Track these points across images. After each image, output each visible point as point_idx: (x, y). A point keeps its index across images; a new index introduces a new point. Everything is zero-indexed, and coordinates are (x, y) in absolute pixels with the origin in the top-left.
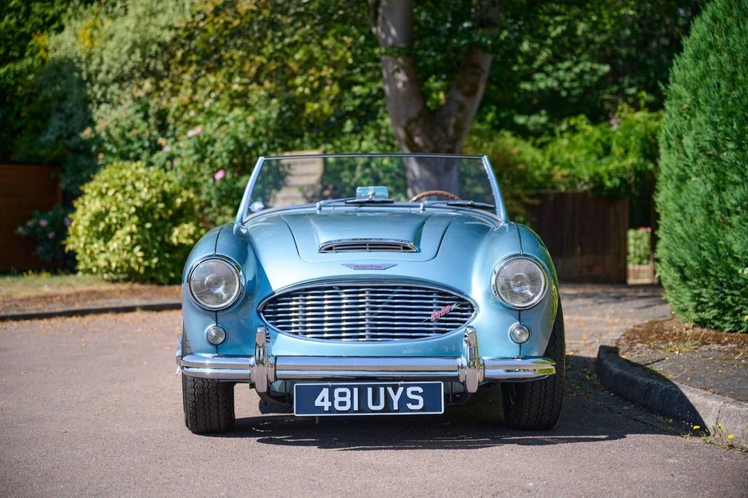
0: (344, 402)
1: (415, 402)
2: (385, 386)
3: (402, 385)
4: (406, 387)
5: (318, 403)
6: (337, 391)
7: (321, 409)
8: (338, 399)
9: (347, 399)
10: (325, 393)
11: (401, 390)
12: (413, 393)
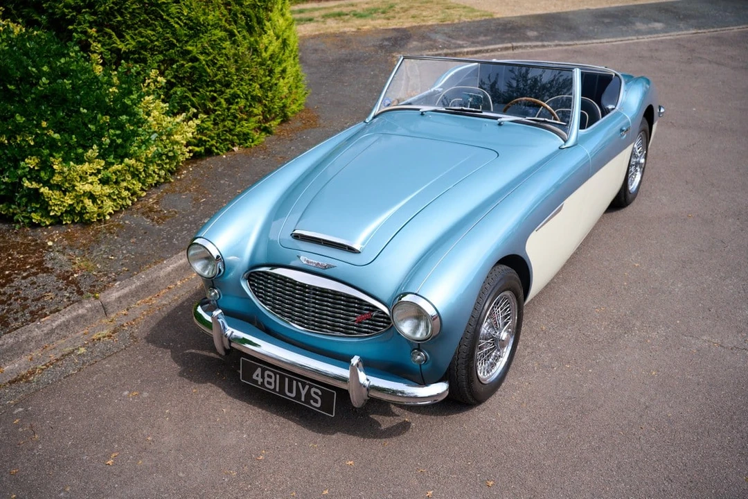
0: (271, 383)
1: (316, 401)
2: (297, 381)
3: (309, 384)
4: (311, 387)
5: (254, 377)
6: (267, 373)
7: (256, 382)
8: (267, 379)
9: (272, 380)
10: (259, 371)
11: (307, 387)
12: (315, 393)
